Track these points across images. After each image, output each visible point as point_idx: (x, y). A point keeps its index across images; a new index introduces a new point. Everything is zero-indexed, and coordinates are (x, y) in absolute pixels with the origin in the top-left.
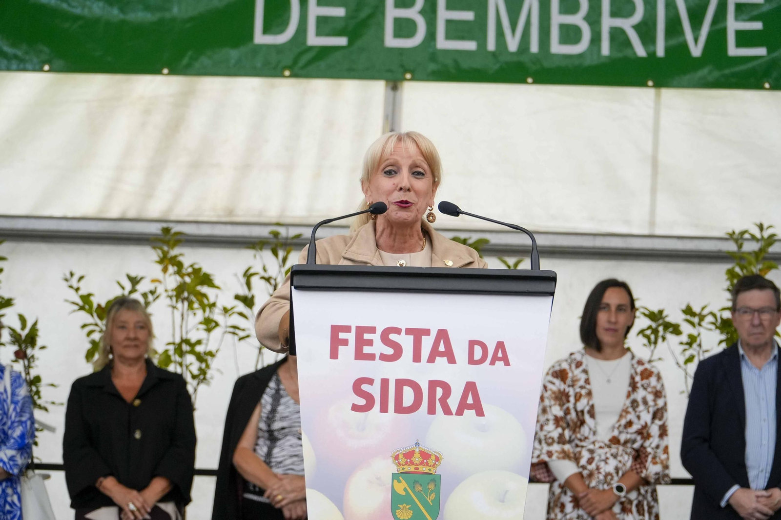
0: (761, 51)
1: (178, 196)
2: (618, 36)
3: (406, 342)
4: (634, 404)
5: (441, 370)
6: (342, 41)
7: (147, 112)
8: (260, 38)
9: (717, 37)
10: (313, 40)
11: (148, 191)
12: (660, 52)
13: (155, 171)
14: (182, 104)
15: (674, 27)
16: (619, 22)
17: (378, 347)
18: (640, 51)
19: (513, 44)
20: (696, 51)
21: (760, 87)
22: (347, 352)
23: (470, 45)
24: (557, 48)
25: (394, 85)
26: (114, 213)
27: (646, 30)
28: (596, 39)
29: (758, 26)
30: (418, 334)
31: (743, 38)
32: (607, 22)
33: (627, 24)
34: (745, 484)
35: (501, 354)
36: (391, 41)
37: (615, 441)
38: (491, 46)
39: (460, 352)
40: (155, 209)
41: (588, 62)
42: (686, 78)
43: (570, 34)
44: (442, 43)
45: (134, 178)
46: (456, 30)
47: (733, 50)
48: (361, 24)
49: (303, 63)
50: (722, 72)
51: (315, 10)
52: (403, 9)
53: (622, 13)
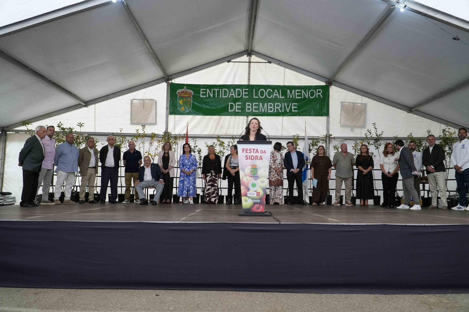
0: (297, 111)
1: (219, 131)
2: (277, 109)
3: (252, 151)
5: (257, 154)
6: (241, 111)
7: (215, 121)
8: (230, 111)
9: (291, 109)
10: (237, 111)
11: (215, 131)
12: (283, 111)
13: (216, 128)
14: (219, 119)
15: (285, 108)
16: (277, 108)
17: (249, 151)
18: (280, 111)
19: (263, 111)
20: (288, 111)
21: (297, 116)
22: (244, 152)
23: (258, 111)
24: (269, 111)
25: (247, 117)
26: (211, 134)
27: (281, 108)
28: (274, 110)
29: (297, 107)
30: (254, 149)
31: (294, 109)
32: (276, 108)
33: (278, 108)
34: (293, 168)
35: (265, 152)
36: (247, 111)
38: (260, 111)
39: (259, 152)
40: (216, 134)
41: (273, 113)
42: (287, 115)
43: (271, 109)
44: (254, 111)
45: (213, 130)
46: (256, 109)
47: (293, 111)
48: (243, 109)
49: (235, 114)
50: (292, 114)
51: (237, 107)
52: (248, 106)
53: (278, 106)
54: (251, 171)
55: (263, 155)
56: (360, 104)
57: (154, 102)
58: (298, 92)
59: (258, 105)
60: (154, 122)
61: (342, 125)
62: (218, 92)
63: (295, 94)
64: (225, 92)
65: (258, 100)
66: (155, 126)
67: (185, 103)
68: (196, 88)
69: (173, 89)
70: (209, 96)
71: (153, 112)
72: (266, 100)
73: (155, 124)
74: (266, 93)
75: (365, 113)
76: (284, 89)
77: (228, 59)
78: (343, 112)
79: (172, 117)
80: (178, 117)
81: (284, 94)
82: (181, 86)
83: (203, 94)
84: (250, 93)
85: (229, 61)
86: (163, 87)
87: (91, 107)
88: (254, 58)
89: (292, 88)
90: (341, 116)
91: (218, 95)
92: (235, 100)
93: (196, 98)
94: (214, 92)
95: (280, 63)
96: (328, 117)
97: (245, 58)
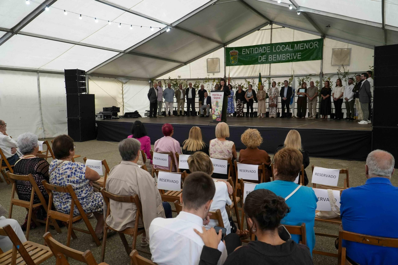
0: (300, 58)
1: (254, 74)
2: (288, 58)
3: (216, 95)
4: (275, 91)
5: (218, 96)
6: (265, 61)
7: (251, 68)
8: (259, 61)
9: (297, 57)
10: (263, 61)
12: (292, 59)
13: (252, 72)
14: (254, 67)
15: (293, 57)
16: (288, 57)
17: (215, 95)
18: (290, 59)
19: (279, 60)
20: (295, 59)
21: (300, 61)
22: (213, 95)
23: (276, 60)
24: (283, 59)
25: (270, 64)
26: (249, 76)
27: (290, 57)
28: (286, 58)
29: (300, 55)
30: (217, 94)
31: (299, 57)
32: (287, 57)
33: (289, 57)
34: (284, 97)
35: (221, 95)
36: (269, 60)
37: (273, 94)
38: (277, 60)
39: (219, 95)
40: (252, 76)
41: (286, 60)
42: (294, 61)
43: (284, 58)
44: (273, 60)
45: (251, 73)
46: (274, 59)
47: (298, 58)
48: (267, 59)
49: (262, 63)
50: (297, 60)
51: (263, 58)
52: (270, 58)
53: (288, 56)
54: (216, 104)
55: (220, 97)
56: (346, 49)
57: (218, 59)
58: (302, 45)
59: (276, 56)
60: (219, 71)
61: (332, 64)
62: (252, 50)
63: (300, 47)
64: (257, 50)
65: (276, 53)
66: (219, 73)
67: (234, 59)
68: (239, 49)
69: (227, 51)
70: (247, 53)
71: (218, 65)
72: (281, 53)
73: (219, 72)
74: (281, 48)
75: (350, 55)
76: (292, 44)
77: (258, 28)
78: (333, 56)
79: (228, 68)
80: (231, 67)
81: (293, 47)
82: (232, 49)
83: (244, 53)
84: (271, 50)
85: (259, 30)
86: (222, 49)
88: (274, 26)
89: (298, 43)
90: (332, 59)
91: (253, 52)
92: (262, 54)
93: (240, 54)
94: (250, 50)
95: (290, 27)
96: (322, 60)
97: (269, 26)
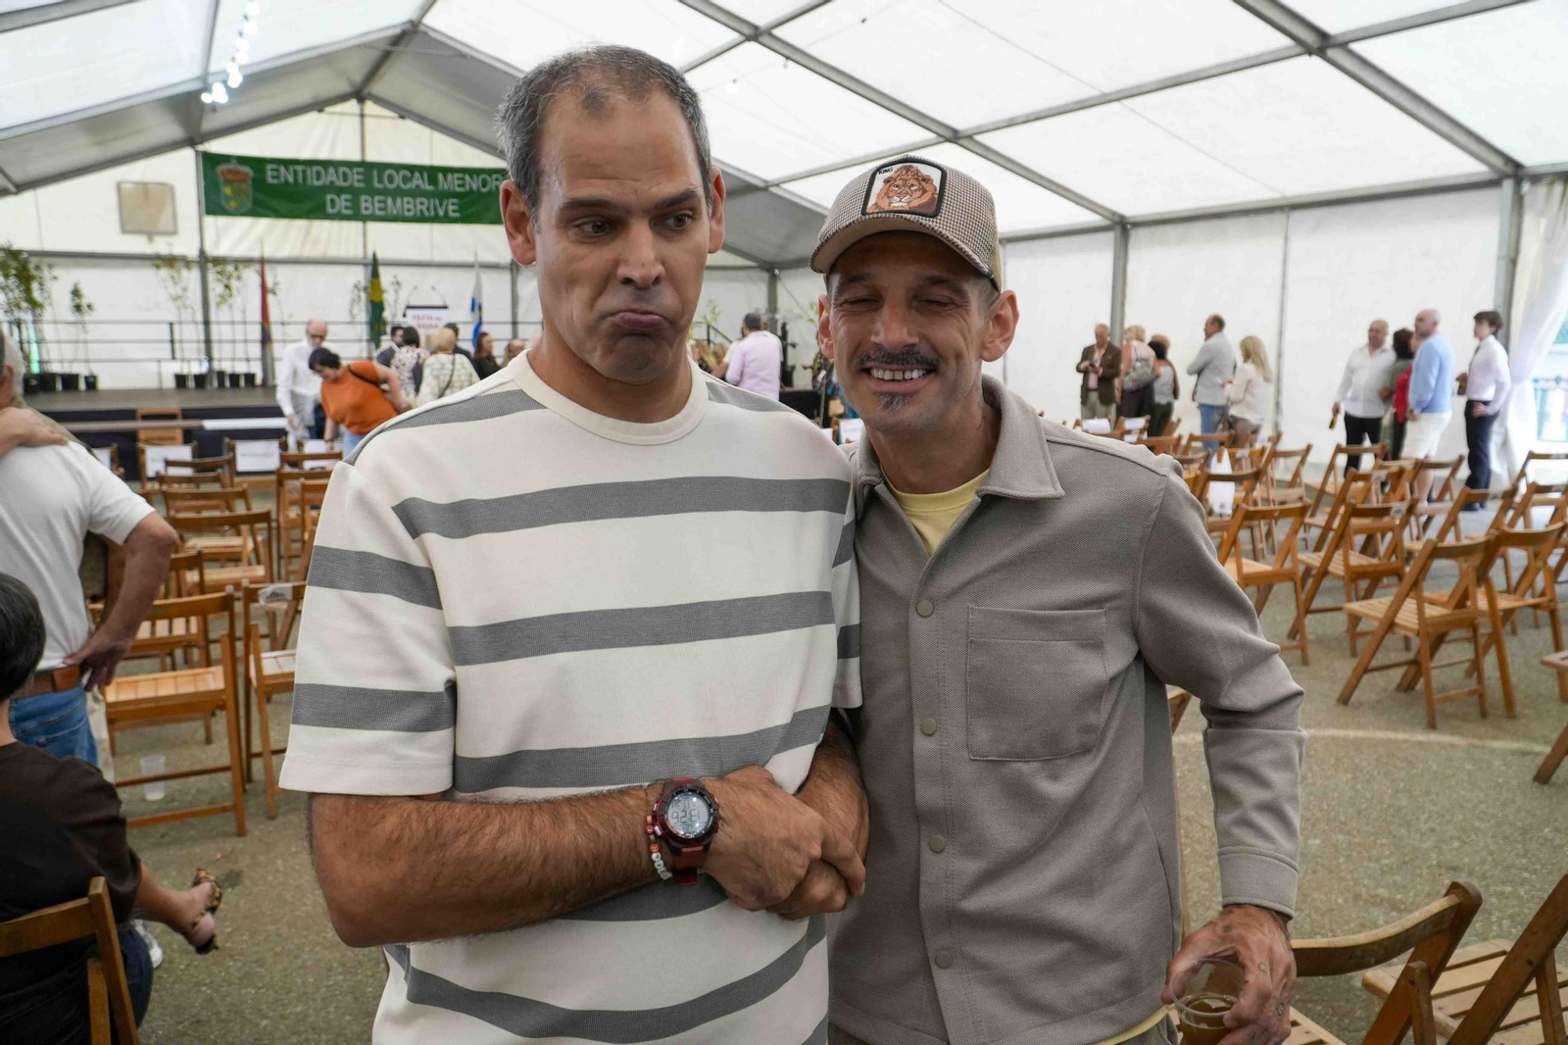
0: (458, 214)
2: (421, 211)
6: (351, 211)
7: (300, 229)
8: (329, 210)
9: (446, 212)
10: (343, 211)
11: (303, 250)
12: (432, 214)
13: (303, 244)
14: (309, 227)
15: (435, 209)
16: (421, 207)
18: (427, 214)
19: (395, 212)
20: (441, 214)
21: (458, 223)
23: (383, 212)
24: (405, 213)
25: (365, 223)
27: (428, 209)
28: (415, 211)
29: (457, 207)
31: (453, 210)
32: (418, 207)
33: (423, 207)
36: (363, 211)
38: (389, 213)
41: (413, 217)
42: (439, 221)
43: (409, 210)
44: (376, 212)
46: (380, 209)
47: (450, 214)
48: (355, 205)
49: (339, 217)
50: (447, 219)
51: (343, 202)
52: (365, 202)
53: (421, 205)
57: (167, 191)
58: (458, 179)
59: (385, 202)
60: (171, 229)
62: (304, 172)
63: (451, 183)
64: (318, 174)
65: (385, 192)
66: (175, 239)
67: (238, 193)
68: (258, 164)
69: (210, 162)
70: (286, 181)
71: (169, 208)
72: (398, 193)
73: (174, 233)
74: (398, 179)
76: (432, 172)
77: (319, 106)
79: (209, 220)
80: (222, 220)
81: (433, 181)
82: (225, 158)
83: (273, 177)
84: (368, 179)
85: (320, 111)
86: (186, 158)
87: (28, 196)
88: (370, 107)
89: (447, 171)
91: (304, 178)
92: (340, 191)
93: (259, 183)
94: (295, 172)
95: (422, 120)
97: (352, 106)
